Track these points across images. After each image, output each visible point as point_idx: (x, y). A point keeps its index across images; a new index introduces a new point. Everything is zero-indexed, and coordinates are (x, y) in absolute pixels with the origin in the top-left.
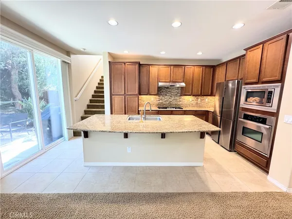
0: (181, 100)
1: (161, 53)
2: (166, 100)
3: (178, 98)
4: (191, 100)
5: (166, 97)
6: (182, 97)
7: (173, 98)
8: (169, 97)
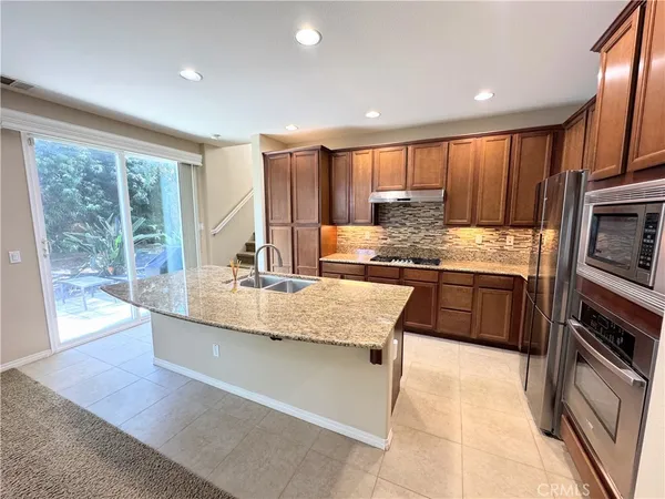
0: (447, 238)
1: (368, 115)
2: (402, 237)
3: (437, 233)
4: (479, 240)
5: (402, 230)
6: (452, 231)
7: (422, 235)
8: (412, 230)
